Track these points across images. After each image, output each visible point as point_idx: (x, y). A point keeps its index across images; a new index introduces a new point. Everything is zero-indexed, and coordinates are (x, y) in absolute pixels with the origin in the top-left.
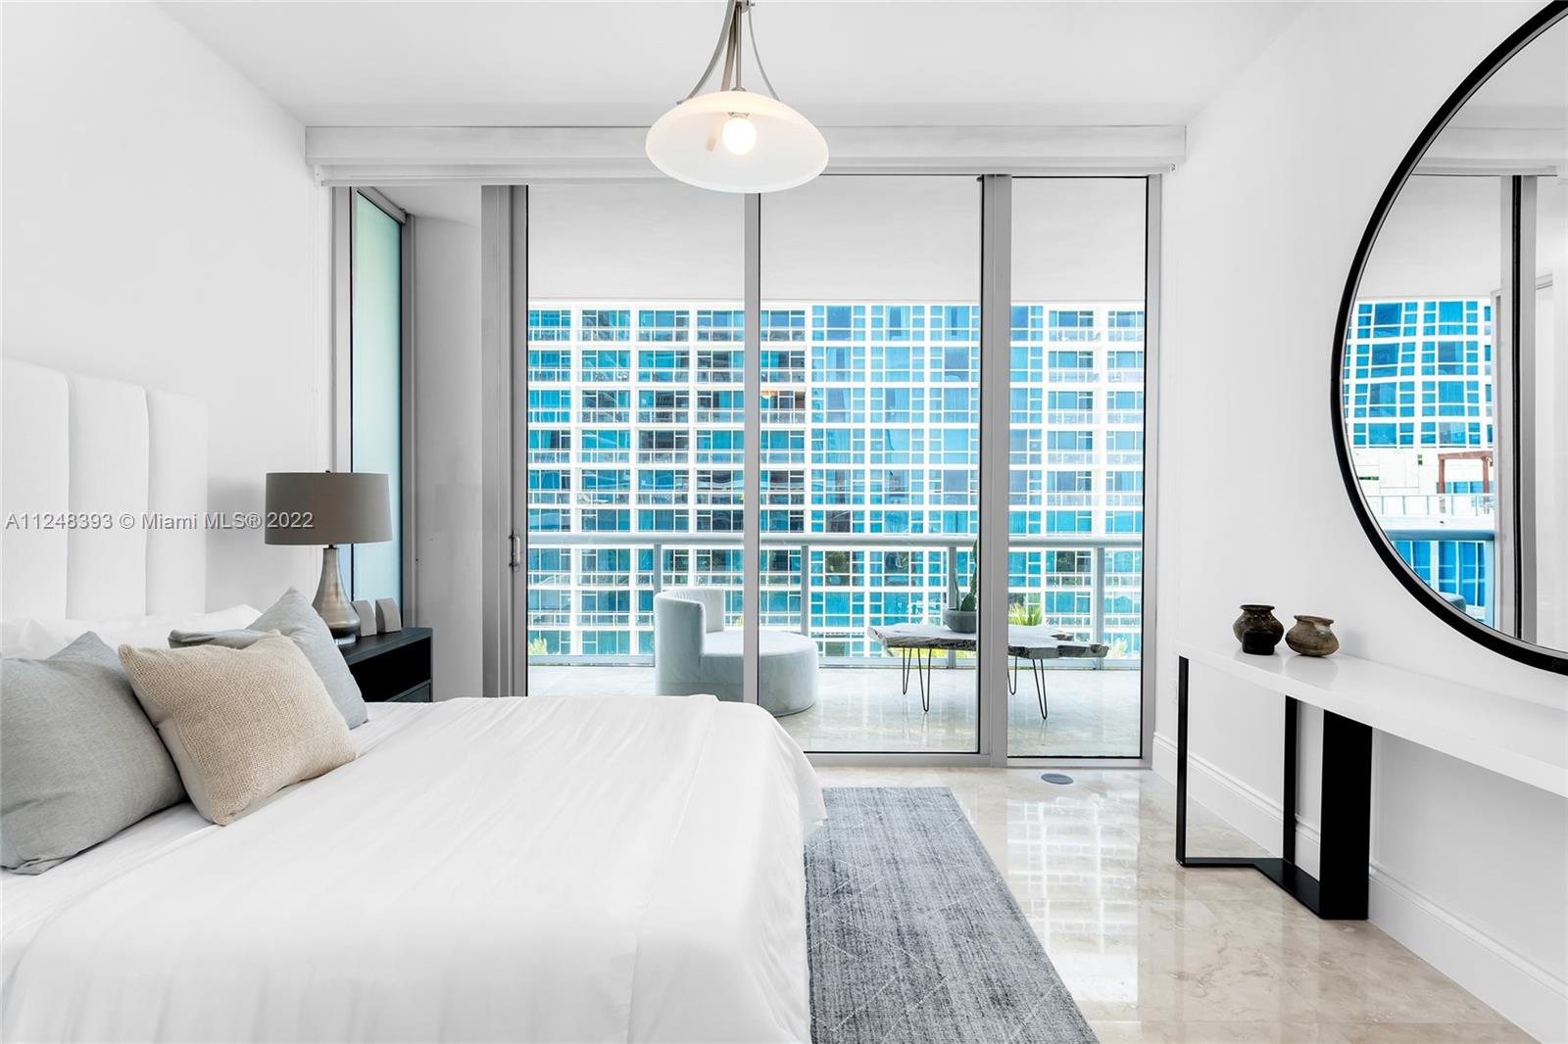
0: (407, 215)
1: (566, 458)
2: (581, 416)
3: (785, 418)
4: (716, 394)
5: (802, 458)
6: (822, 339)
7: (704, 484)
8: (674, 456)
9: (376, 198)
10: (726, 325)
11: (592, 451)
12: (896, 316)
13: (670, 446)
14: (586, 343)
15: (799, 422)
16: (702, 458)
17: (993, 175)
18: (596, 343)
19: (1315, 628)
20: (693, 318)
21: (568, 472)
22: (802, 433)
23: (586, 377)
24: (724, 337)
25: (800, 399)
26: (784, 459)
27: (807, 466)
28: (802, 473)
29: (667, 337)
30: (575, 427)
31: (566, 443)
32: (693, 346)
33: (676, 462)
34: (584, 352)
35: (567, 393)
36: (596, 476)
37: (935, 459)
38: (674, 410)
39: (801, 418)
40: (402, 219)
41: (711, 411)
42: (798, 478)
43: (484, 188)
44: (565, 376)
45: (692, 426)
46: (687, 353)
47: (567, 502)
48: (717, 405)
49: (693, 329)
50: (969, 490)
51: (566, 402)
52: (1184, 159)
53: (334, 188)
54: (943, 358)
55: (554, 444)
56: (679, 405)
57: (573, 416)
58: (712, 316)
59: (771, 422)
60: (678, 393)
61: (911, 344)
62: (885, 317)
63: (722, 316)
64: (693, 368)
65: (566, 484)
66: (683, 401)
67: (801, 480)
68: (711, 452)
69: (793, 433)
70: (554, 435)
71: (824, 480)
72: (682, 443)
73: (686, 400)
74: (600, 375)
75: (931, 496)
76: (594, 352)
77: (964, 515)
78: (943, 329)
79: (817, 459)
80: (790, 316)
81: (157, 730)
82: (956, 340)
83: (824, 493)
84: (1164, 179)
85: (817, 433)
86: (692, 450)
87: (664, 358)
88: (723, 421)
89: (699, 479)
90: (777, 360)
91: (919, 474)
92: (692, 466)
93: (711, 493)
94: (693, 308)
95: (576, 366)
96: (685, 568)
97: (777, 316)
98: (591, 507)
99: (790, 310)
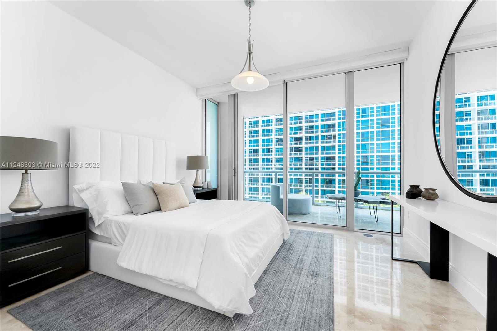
0: (218, 103)
1: (271, 155)
2: (275, 144)
3: (330, 142)
4: (310, 137)
5: (335, 153)
6: (341, 120)
7: (307, 161)
8: (299, 154)
9: (211, 100)
10: (312, 118)
11: (278, 153)
12: (364, 111)
13: (297, 151)
14: (276, 126)
15: (334, 143)
16: (306, 154)
17: (349, 72)
18: (279, 126)
19: (429, 191)
20: (304, 118)
21: (272, 158)
22: (335, 146)
23: (276, 135)
24: (312, 122)
25: (334, 137)
26: (330, 153)
27: (337, 155)
28: (335, 157)
29: (297, 123)
30: (274, 147)
31: (272, 151)
32: (304, 125)
33: (299, 155)
34: (276, 129)
35: (272, 139)
36: (279, 159)
37: (378, 152)
38: (299, 142)
39: (335, 142)
40: (217, 104)
41: (309, 141)
42: (334, 159)
43: (228, 95)
44: (271, 135)
45: (303, 146)
46: (302, 127)
47: (272, 166)
48: (310, 140)
49: (303, 120)
50: (391, 161)
51: (272, 142)
52: (408, 56)
53: (202, 100)
54: (381, 122)
55: (269, 152)
56: (300, 140)
57: (273, 145)
58: (309, 117)
59: (326, 143)
60: (300, 137)
61: (370, 118)
62: (361, 111)
63: (312, 116)
64: (304, 130)
65: (272, 161)
66: (301, 139)
67: (335, 159)
68: (309, 152)
69: (332, 146)
70: (269, 149)
71: (342, 159)
72: (301, 150)
73: (302, 139)
74: (280, 134)
75: (377, 163)
76: (278, 129)
77: (389, 168)
78: (381, 113)
79: (339, 153)
80: (331, 114)
81: (157, 197)
82: (385, 116)
83: (342, 162)
84: (404, 63)
85: (339, 146)
86: (303, 152)
87: (296, 128)
88: (312, 144)
89: (306, 160)
90: (327, 127)
91: (373, 156)
92: (303, 156)
93: (309, 163)
94: (303, 114)
95: (274, 132)
96: (302, 183)
97: (328, 115)
98: (278, 167)
99: (331, 112)
